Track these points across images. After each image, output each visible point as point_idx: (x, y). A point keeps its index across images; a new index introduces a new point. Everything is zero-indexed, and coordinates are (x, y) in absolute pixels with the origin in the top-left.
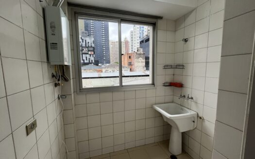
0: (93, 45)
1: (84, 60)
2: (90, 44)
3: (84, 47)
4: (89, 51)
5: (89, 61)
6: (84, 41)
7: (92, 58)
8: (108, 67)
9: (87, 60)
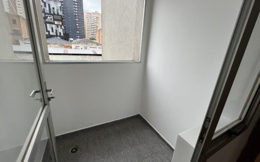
0: (61, 13)
1: (49, 32)
2: (55, 10)
3: (47, 14)
4: (54, 20)
5: (57, 33)
6: (47, 5)
7: (60, 30)
8: (79, 43)
9: (53, 31)
